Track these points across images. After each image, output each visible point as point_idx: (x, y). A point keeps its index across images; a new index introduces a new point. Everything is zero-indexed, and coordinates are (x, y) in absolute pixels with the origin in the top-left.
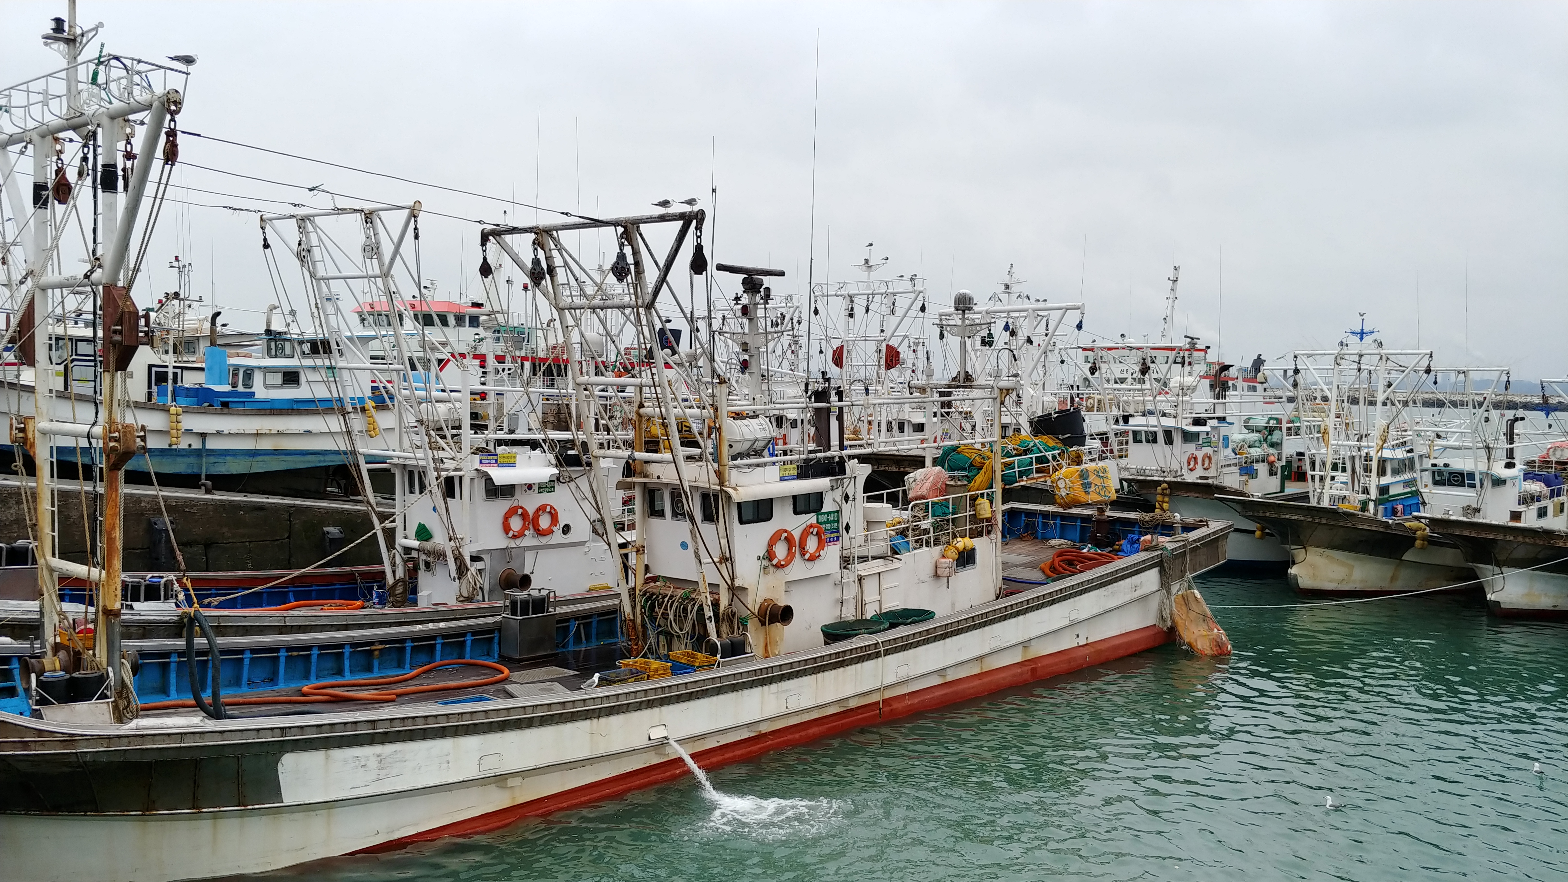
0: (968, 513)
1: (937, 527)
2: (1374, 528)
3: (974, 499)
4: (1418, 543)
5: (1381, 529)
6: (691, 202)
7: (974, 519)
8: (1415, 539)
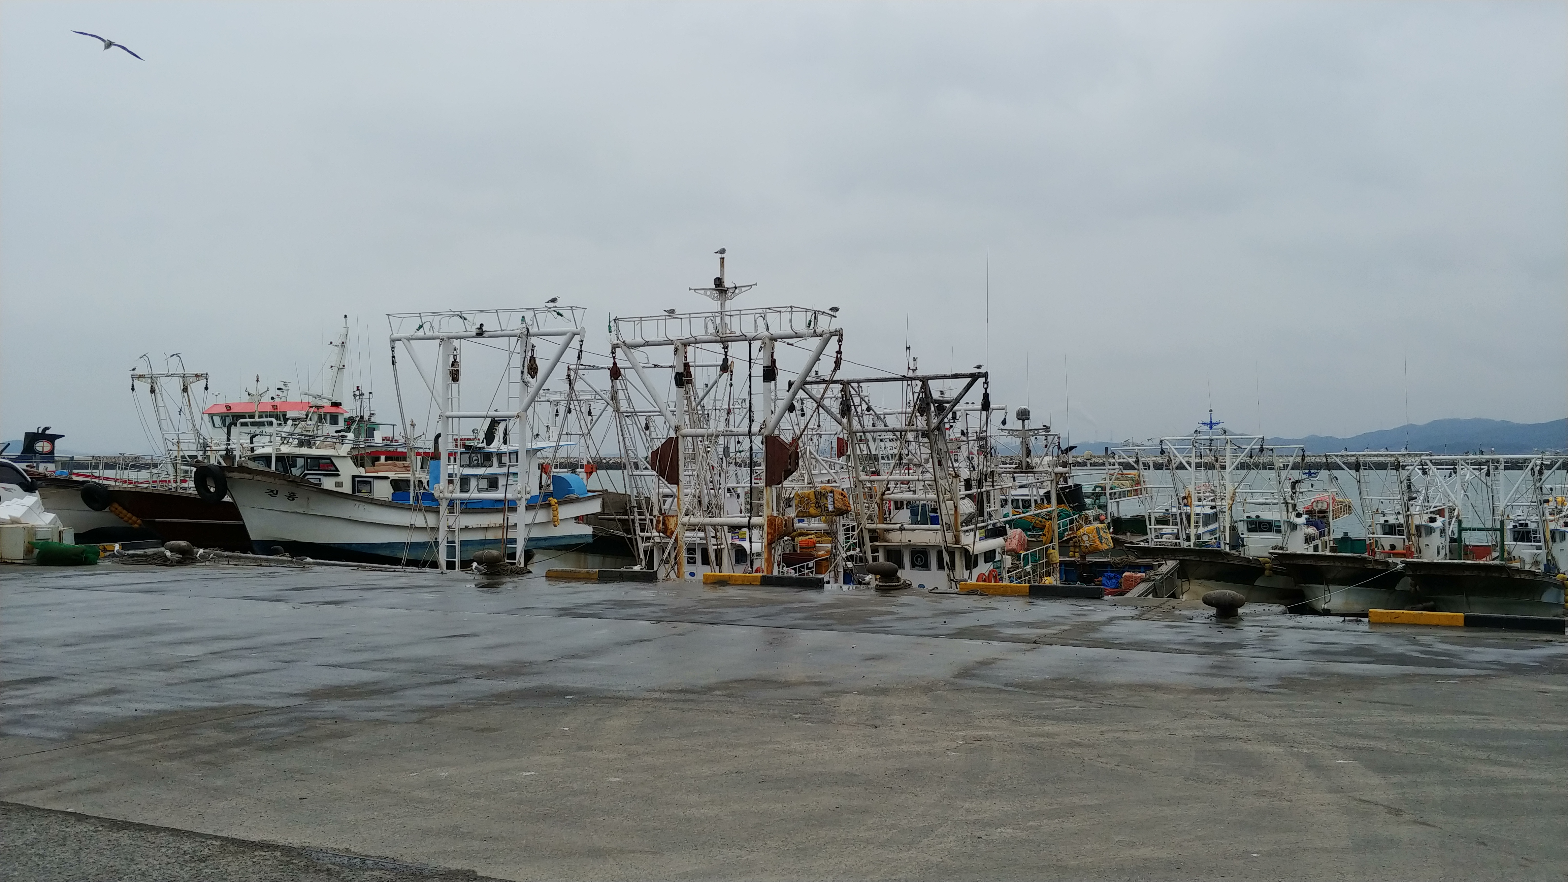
0: (1045, 560)
1: (1034, 571)
2: (1241, 563)
3: (1047, 548)
4: (1267, 572)
5: (1245, 564)
6: (979, 367)
7: (1048, 564)
8: (1264, 569)
